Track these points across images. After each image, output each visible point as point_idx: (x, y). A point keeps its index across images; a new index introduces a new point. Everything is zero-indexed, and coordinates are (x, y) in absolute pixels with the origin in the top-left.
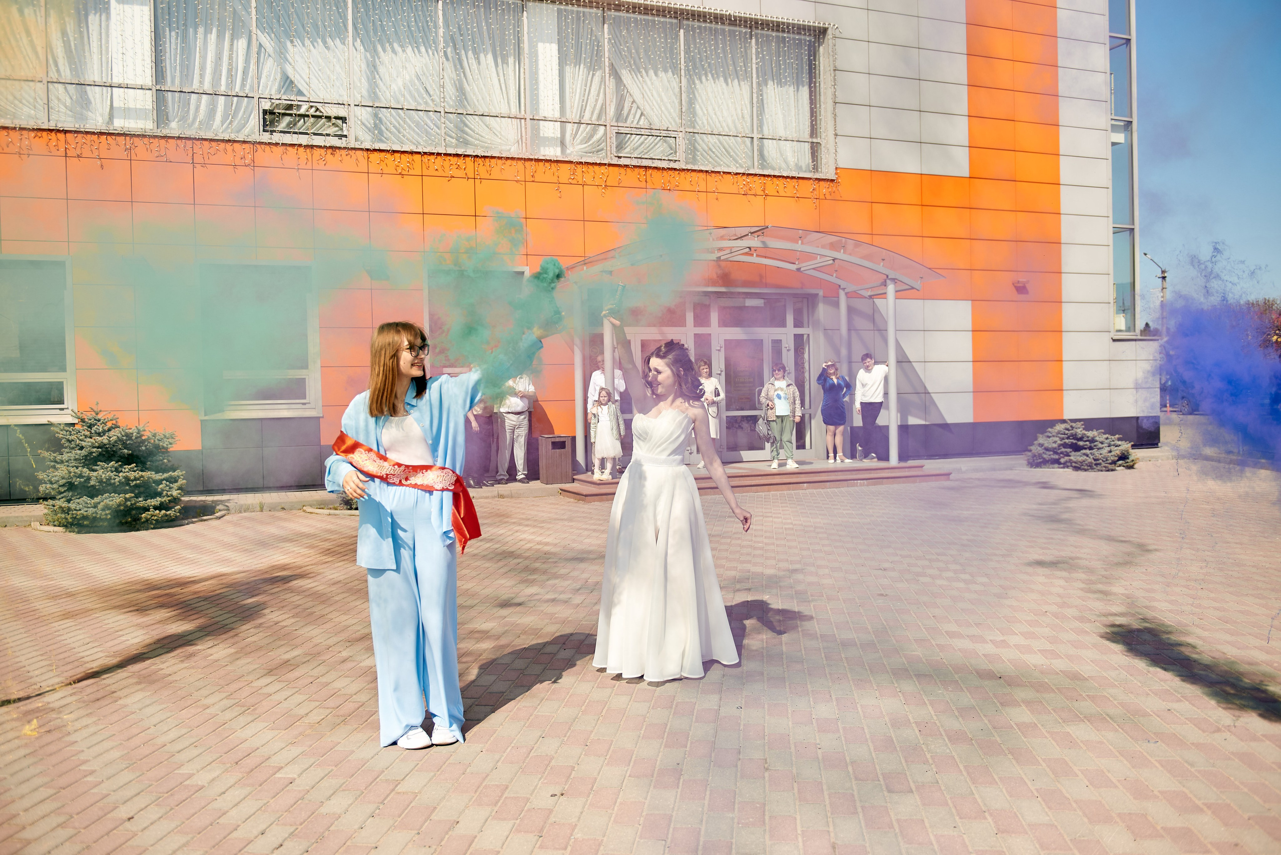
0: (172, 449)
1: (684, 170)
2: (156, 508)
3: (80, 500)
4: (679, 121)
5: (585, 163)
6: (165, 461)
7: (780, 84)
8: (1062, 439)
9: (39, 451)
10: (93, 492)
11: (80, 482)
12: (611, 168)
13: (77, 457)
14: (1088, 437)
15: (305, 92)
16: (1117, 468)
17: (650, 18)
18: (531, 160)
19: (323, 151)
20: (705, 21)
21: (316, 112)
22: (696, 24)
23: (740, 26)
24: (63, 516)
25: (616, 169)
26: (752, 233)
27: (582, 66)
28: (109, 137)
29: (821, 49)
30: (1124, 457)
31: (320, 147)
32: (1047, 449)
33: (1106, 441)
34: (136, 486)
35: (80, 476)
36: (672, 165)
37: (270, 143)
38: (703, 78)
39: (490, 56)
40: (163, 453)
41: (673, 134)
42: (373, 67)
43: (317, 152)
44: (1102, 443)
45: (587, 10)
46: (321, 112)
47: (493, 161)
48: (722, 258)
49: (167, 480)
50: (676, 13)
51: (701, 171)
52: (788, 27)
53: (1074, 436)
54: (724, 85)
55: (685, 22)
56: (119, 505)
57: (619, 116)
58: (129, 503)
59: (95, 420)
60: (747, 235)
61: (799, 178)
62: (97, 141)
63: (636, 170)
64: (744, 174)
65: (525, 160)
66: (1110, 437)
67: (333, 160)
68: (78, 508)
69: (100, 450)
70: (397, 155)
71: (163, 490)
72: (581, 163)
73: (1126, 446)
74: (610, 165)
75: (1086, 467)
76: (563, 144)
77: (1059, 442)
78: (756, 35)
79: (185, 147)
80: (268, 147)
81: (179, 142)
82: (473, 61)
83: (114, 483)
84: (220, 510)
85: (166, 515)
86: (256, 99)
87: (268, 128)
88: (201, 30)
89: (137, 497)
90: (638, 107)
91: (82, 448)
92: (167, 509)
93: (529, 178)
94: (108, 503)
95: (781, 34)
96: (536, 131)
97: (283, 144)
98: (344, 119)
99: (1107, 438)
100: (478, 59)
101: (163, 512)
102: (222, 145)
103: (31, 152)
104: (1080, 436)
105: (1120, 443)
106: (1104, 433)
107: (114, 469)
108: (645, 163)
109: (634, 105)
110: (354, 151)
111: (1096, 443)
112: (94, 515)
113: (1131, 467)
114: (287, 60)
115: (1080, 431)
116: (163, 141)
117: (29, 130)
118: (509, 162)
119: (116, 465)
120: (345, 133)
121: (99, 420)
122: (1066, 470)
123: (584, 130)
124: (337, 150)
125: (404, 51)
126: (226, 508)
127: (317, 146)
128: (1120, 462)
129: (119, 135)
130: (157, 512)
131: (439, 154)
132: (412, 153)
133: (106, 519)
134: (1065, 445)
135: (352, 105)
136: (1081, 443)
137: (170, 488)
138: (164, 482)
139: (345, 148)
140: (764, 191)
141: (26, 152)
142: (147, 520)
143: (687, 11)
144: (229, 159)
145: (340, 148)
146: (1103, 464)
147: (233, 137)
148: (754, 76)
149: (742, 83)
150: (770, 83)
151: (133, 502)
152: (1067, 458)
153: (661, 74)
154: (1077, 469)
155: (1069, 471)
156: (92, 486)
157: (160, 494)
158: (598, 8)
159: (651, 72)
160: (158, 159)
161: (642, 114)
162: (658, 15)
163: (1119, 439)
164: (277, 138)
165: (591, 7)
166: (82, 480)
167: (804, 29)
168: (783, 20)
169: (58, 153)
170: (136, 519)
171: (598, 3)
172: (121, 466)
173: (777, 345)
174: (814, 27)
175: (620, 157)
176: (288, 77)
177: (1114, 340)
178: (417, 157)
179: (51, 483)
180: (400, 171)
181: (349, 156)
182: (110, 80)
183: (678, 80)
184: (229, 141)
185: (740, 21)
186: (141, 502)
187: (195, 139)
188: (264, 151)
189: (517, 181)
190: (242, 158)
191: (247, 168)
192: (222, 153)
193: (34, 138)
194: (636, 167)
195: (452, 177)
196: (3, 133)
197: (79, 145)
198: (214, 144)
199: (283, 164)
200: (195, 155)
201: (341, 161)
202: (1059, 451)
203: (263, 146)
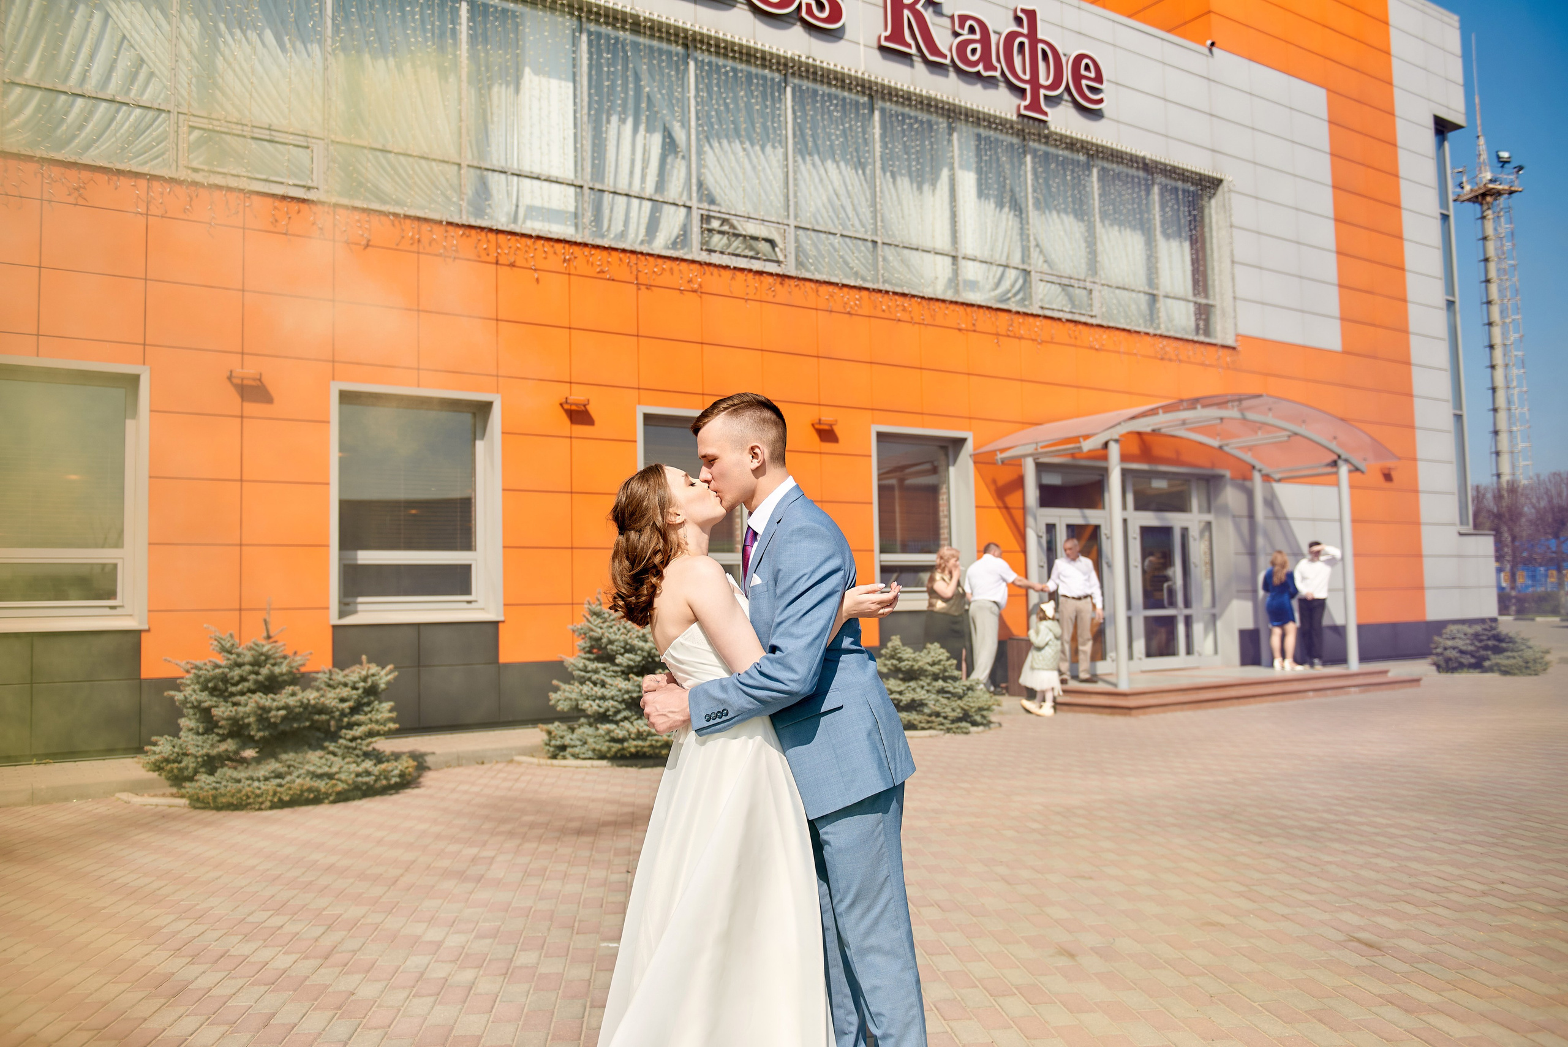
5: (1023, 313)
8: (1474, 641)
12: (1045, 320)
17: (1065, 153)
18: (973, 306)
19: (770, 280)
22: (1109, 163)
25: (1055, 322)
28: (546, 244)
31: (767, 274)
32: (1462, 652)
37: (719, 266)
39: (906, 181)
41: (1089, 286)
43: (767, 280)
47: (937, 304)
50: (1096, 150)
52: (1191, 176)
55: (1099, 159)
61: (1207, 344)
62: (533, 247)
63: (1067, 324)
64: (1161, 336)
65: (964, 304)
67: (783, 292)
70: (845, 290)
72: (1019, 313)
74: (1045, 317)
77: (1477, 644)
78: (1161, 183)
79: (629, 262)
80: (715, 271)
81: (622, 255)
86: (694, 210)
88: (614, 119)
93: (971, 327)
96: (957, 269)
97: (734, 268)
100: (894, 182)
102: (670, 263)
103: (457, 255)
110: (803, 282)
116: (605, 254)
117: (457, 225)
118: (952, 307)
123: (994, 271)
124: (787, 280)
125: (823, 165)
129: (558, 241)
131: (887, 292)
132: (860, 288)
134: (1486, 648)
135: (792, 226)
140: (1177, 355)
143: (1108, 149)
144: (675, 280)
152: (1488, 662)
154: (1505, 673)
155: (1496, 676)
160: (600, 276)
162: (1077, 151)
167: (1204, 180)
168: (1188, 168)
169: (489, 259)
173: (1185, 531)
174: (1212, 178)
175: (1043, 308)
177: (1461, 534)
178: (865, 294)
180: (848, 310)
181: (799, 287)
182: (516, 166)
184: (677, 259)
185: (1152, 165)
187: (642, 253)
188: (712, 274)
189: (960, 330)
190: (689, 282)
191: (695, 294)
192: (667, 274)
193: (462, 235)
194: (1068, 321)
195: (899, 320)
196: (425, 227)
197: (512, 250)
198: (660, 261)
199: (731, 292)
200: (640, 274)
201: (790, 292)
202: (1477, 655)
203: (711, 268)
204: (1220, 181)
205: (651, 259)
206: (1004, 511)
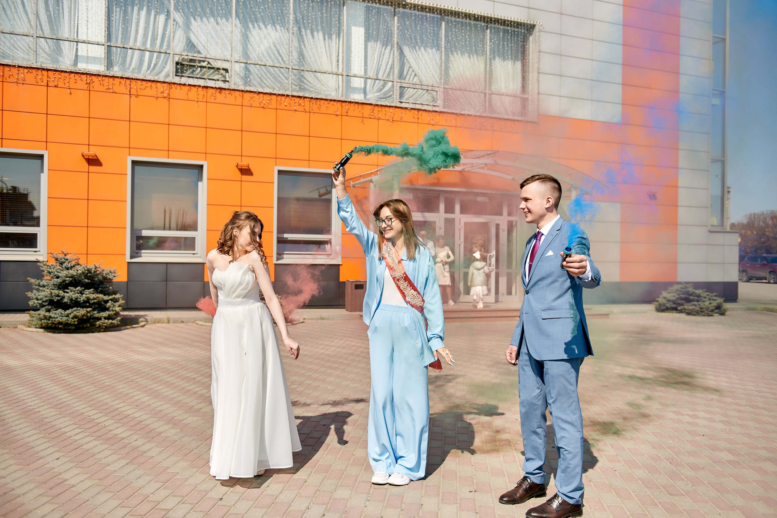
0: (115, 280)
1: (441, 112)
2: (105, 318)
3: (57, 312)
4: (438, 81)
5: (381, 105)
6: (111, 288)
7: (504, 59)
8: (679, 295)
9: (28, 278)
10: (66, 307)
11: (58, 300)
12: (396, 109)
13: (55, 283)
14: (696, 294)
15: (202, 51)
16: (715, 315)
17: (424, 14)
18: (346, 102)
19: (214, 91)
20: (459, 17)
21: (208, 64)
22: (453, 19)
23: (481, 21)
24: (46, 321)
25: (400, 110)
26: (488, 155)
27: (379, 42)
28: (76, 75)
29: (531, 38)
30: (718, 307)
31: (212, 88)
33: (707, 297)
34: (94, 303)
35: (58, 296)
36: (435, 109)
37: (180, 84)
38: (455, 53)
39: (321, 34)
40: (109, 282)
41: (437, 89)
42: (245, 38)
43: (210, 91)
44: (705, 298)
45: (386, 7)
46: (211, 65)
47: (322, 101)
48: (466, 170)
49: (111, 300)
50: (441, 11)
51: (453, 113)
52: (511, 23)
53: (687, 293)
54: (468, 58)
55: (446, 17)
56: (83, 316)
57: (401, 76)
58: (89, 315)
59: (65, 259)
60: (485, 156)
61: (514, 120)
62: (68, 77)
63: (412, 111)
64: (480, 116)
65: (342, 101)
66: (710, 294)
67: (220, 97)
68: (56, 317)
69: (71, 279)
70: (261, 95)
71: (110, 307)
72: (377, 105)
73: (720, 300)
74: (396, 107)
75: (695, 313)
76: (365, 93)
77: (677, 296)
78: (491, 27)
79: (125, 83)
80: (178, 87)
81: (121, 80)
82: (310, 36)
83: (80, 301)
84: (142, 322)
85: (112, 323)
86: (171, 55)
87: (179, 74)
89: (94, 310)
90: (413, 71)
91: (58, 277)
92: (113, 319)
93: (344, 113)
94: (77, 314)
95: (506, 28)
96: (348, 83)
97: (189, 85)
98: (226, 70)
99: (708, 295)
100: (313, 35)
101: (110, 321)
102: (149, 84)
103: (24, 82)
104: (691, 293)
105: (715, 298)
106: (706, 292)
107: (79, 292)
108: (418, 107)
109: (411, 69)
110: (234, 91)
111: (701, 298)
112: (67, 321)
113: (722, 314)
114: (191, 29)
115: (691, 290)
116: (111, 79)
117: (24, 67)
118: (332, 103)
119: (80, 289)
120: (228, 79)
121: (67, 260)
122: (681, 314)
123: (378, 84)
124: (223, 90)
125: (266, 27)
126: (145, 320)
127: (210, 87)
128: (716, 311)
129: (83, 74)
130: (106, 321)
131: (288, 96)
132: (271, 94)
133: (74, 325)
134: (681, 299)
135: (233, 62)
136: (691, 298)
137: (114, 306)
138: (110, 301)
139: (228, 89)
140: (492, 127)
141: (21, 82)
142: (100, 326)
143: (448, 10)
144: (153, 92)
145: (225, 89)
146: (706, 312)
147: (156, 78)
148: (488, 53)
149: (479, 58)
150: (497, 58)
151: (92, 314)
152: (682, 307)
153: (429, 50)
155: (683, 316)
156: (65, 302)
157: (108, 309)
158: (391, 6)
159: (422, 49)
160: (107, 91)
161: (415, 75)
162: (429, 12)
163: (716, 296)
164: (184, 80)
165: (388, 5)
166: (59, 298)
167: (521, 25)
168: (508, 19)
169: (42, 84)
170: (93, 325)
171: (392, 3)
172: (83, 290)
173: (497, 227)
174: (527, 24)
175: (401, 102)
176: (191, 41)
177: (710, 232)
178: (274, 97)
179: (38, 300)
180: (262, 106)
181: (230, 94)
182: (76, 38)
183: (439, 55)
184: (154, 81)
185: (481, 18)
186: (96, 314)
187: (132, 79)
188: (176, 88)
189: (337, 115)
190: (161, 93)
191: (165, 99)
192: (149, 89)
193: (27, 73)
194: (412, 109)
195: (296, 111)
196: (7, 69)
197: (56, 79)
198: (144, 83)
199: (188, 98)
200: (131, 89)
201: (225, 97)
202: (677, 302)
203: (176, 86)
204: (533, 27)
205: (139, 82)
206: (361, 213)
